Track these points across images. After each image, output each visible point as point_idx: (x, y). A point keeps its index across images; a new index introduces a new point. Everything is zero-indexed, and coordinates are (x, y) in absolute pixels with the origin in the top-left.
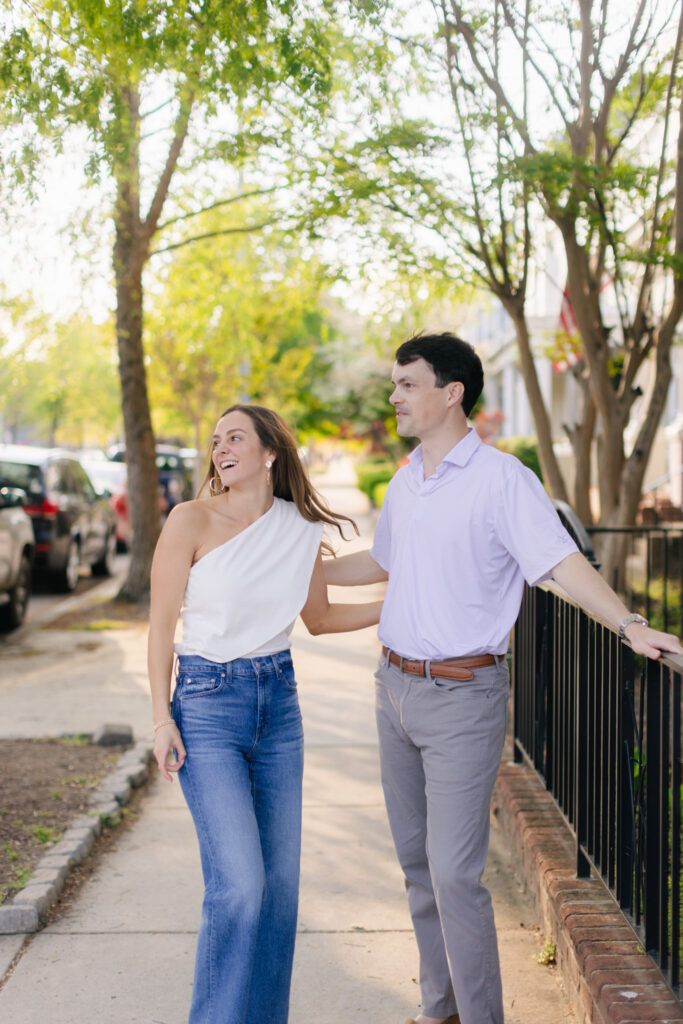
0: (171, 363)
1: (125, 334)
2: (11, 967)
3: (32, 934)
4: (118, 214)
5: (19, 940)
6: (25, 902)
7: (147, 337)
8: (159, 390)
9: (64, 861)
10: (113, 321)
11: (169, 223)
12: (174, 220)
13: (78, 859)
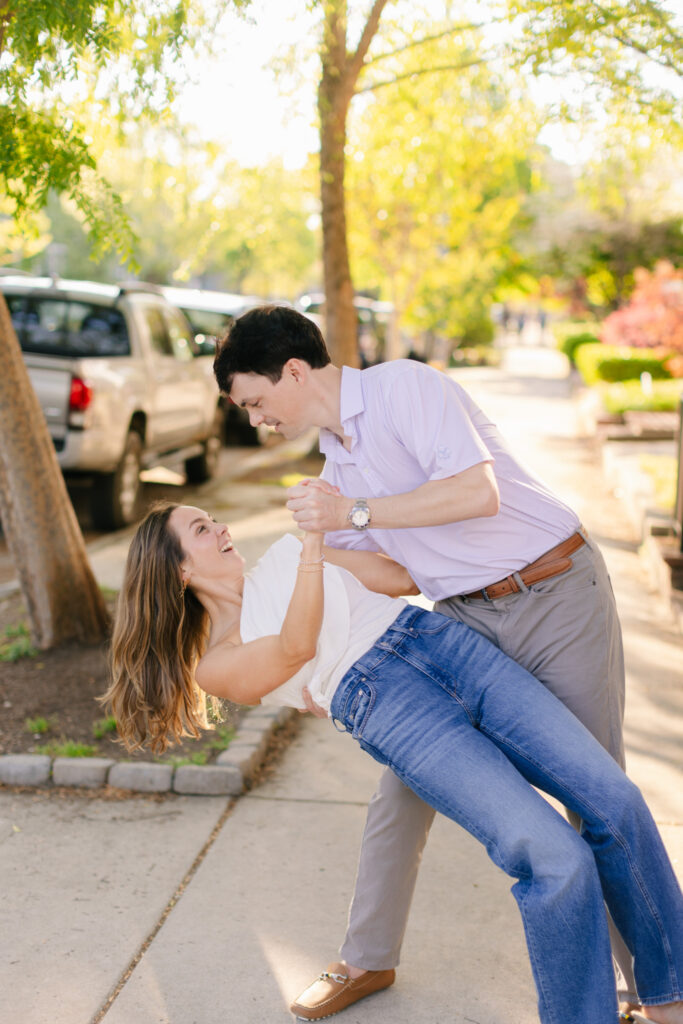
0: (371, 211)
1: (329, 178)
2: (216, 830)
3: (236, 797)
4: (326, 49)
5: (223, 803)
6: (228, 764)
7: (349, 182)
8: (358, 240)
9: (267, 724)
10: (317, 163)
11: (376, 59)
12: (383, 56)
13: (281, 721)
